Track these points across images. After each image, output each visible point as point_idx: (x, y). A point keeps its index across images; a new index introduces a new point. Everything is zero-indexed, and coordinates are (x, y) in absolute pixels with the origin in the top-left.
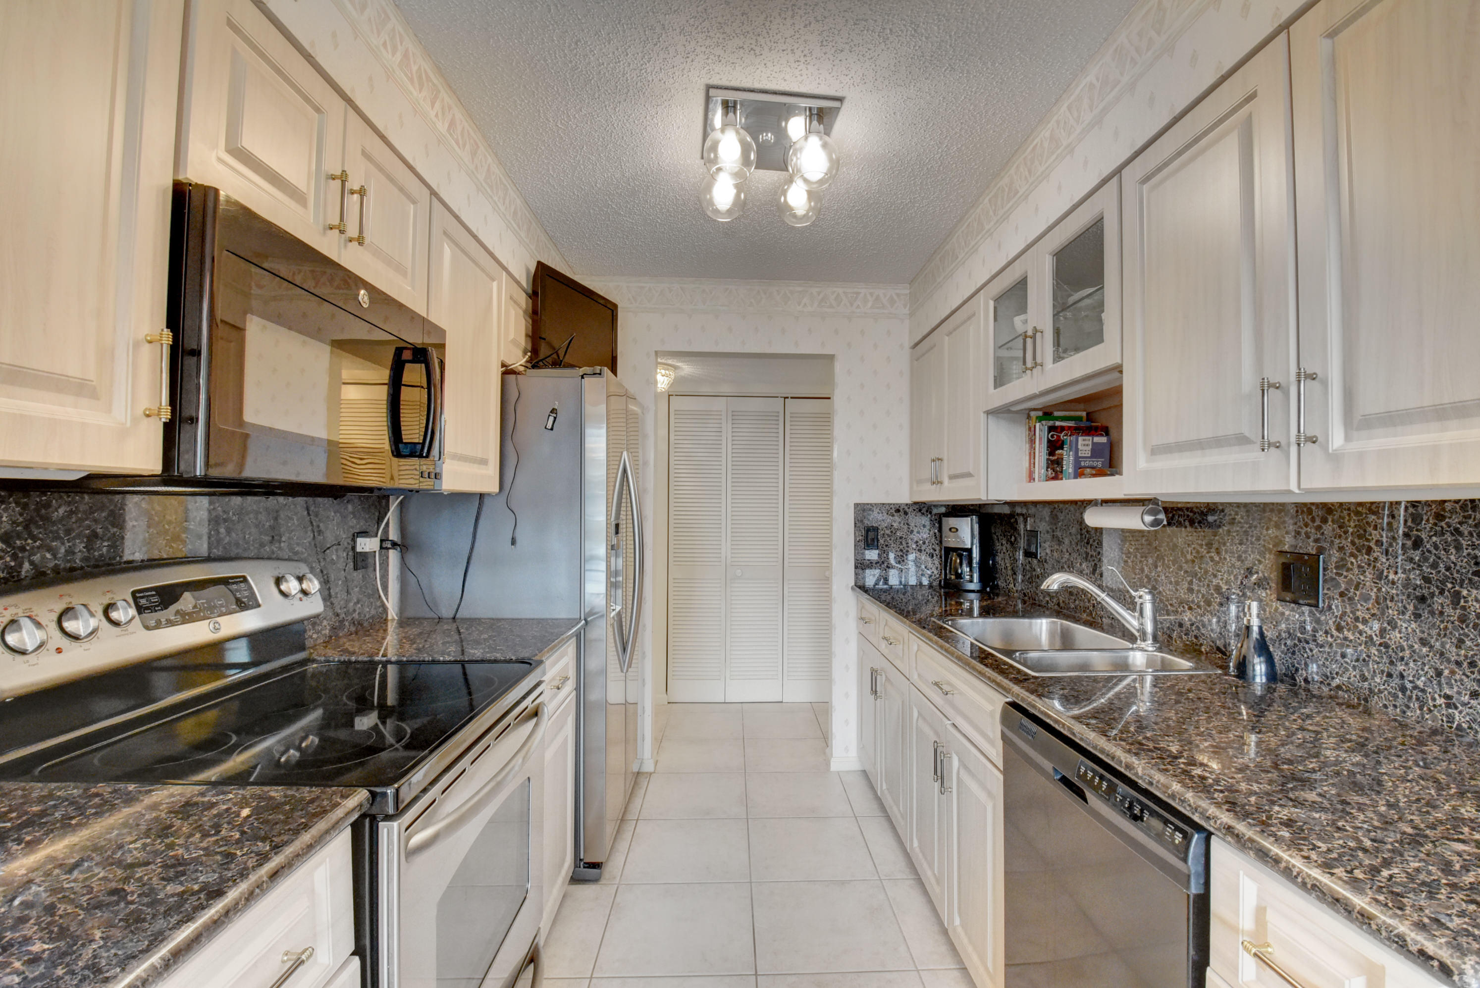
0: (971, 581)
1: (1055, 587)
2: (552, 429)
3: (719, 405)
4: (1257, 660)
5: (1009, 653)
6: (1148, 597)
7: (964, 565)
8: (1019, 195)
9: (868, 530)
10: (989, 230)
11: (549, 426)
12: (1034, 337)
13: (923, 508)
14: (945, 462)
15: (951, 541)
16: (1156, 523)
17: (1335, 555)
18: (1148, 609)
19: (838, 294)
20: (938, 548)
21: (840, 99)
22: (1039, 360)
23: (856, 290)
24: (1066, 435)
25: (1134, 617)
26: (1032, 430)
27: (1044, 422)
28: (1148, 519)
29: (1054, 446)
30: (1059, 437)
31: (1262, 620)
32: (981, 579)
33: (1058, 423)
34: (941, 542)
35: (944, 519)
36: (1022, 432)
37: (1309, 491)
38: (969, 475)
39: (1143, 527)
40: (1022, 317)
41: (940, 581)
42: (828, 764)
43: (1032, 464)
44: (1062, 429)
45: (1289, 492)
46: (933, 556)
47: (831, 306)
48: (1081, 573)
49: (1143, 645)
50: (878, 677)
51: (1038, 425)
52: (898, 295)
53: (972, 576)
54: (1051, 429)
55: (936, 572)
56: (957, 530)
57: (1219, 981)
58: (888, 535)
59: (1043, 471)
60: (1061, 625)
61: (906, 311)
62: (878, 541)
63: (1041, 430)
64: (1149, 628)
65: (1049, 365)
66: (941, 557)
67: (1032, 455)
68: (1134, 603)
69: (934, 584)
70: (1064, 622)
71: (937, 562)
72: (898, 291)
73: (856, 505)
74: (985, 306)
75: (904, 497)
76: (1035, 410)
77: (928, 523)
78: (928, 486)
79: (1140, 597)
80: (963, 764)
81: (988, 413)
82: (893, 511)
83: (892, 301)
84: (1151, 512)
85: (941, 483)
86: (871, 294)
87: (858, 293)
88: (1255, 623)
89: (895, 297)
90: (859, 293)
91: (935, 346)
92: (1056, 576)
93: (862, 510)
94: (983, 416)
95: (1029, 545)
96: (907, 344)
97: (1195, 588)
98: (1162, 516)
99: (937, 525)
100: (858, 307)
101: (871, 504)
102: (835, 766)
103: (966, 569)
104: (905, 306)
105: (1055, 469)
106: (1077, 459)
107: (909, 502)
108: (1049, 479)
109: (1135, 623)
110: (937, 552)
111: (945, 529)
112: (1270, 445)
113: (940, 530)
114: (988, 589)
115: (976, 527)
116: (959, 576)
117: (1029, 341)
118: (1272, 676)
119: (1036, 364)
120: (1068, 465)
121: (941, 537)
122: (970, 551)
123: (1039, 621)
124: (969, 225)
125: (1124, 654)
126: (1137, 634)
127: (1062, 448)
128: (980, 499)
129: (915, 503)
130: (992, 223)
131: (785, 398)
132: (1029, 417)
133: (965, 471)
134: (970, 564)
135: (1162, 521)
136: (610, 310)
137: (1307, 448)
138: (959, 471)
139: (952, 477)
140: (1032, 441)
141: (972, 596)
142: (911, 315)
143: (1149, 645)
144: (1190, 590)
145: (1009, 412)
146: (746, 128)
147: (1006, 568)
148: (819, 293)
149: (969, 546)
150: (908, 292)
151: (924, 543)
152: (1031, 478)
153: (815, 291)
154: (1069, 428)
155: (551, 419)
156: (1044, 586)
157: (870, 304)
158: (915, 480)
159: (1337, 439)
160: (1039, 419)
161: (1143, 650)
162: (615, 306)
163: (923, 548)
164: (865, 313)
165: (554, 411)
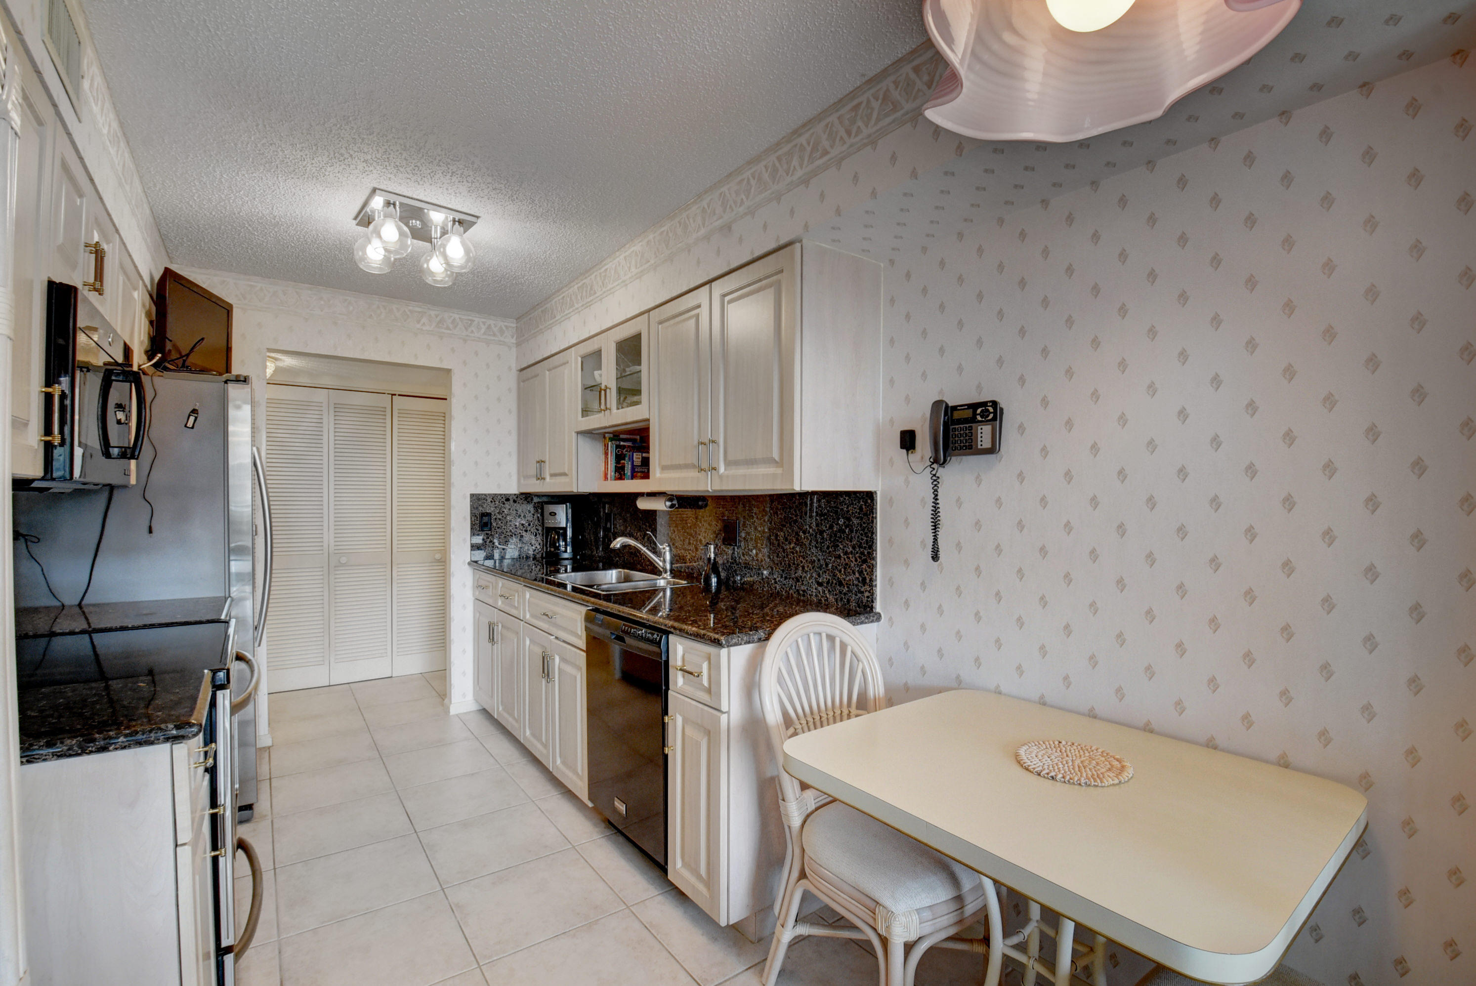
0: (566, 551)
1: (618, 546)
2: (193, 428)
3: (321, 396)
4: (713, 576)
5: (591, 586)
6: (668, 548)
7: (561, 540)
8: (596, 295)
9: (483, 515)
10: (577, 309)
11: (190, 424)
12: (605, 391)
13: (527, 497)
14: (547, 463)
15: (550, 523)
16: (672, 506)
17: (742, 519)
18: (668, 557)
19: (454, 319)
20: (540, 528)
21: (478, 217)
22: (608, 406)
23: (470, 318)
24: (627, 451)
25: (660, 560)
26: (606, 446)
27: (613, 442)
28: (668, 504)
29: (619, 458)
30: (622, 452)
31: (716, 554)
32: (573, 550)
33: (622, 443)
34: (543, 523)
35: (545, 506)
36: (600, 448)
37: (715, 491)
38: (565, 474)
39: (665, 509)
40: (599, 372)
41: (542, 554)
42: (447, 711)
43: (606, 468)
44: (624, 447)
45: (708, 491)
46: (536, 535)
47: (448, 328)
48: (636, 539)
49: (665, 576)
50: (495, 627)
51: (610, 443)
52: (506, 327)
53: (566, 548)
54: (618, 447)
55: (539, 547)
56: (555, 514)
57: (674, 694)
58: (500, 519)
59: (613, 474)
60: (624, 572)
61: (514, 341)
62: (491, 524)
63: (611, 447)
64: (668, 567)
65: (614, 410)
66: (543, 535)
67: (606, 463)
68: (660, 553)
69: (538, 556)
70: (626, 570)
71: (539, 538)
72: (506, 324)
73: (472, 495)
74: (574, 359)
75: (512, 488)
76: (608, 433)
77: (532, 510)
78: (534, 481)
79: (664, 548)
80: (563, 659)
81: (578, 433)
82: (504, 500)
83: (501, 331)
84: (671, 500)
85: (544, 479)
86: (484, 323)
87: (472, 321)
88: (712, 556)
89: (504, 328)
90: (474, 321)
91: (538, 375)
92: (619, 539)
93: (477, 499)
94: (574, 435)
95: (606, 524)
96: (515, 367)
97: (691, 542)
98: (675, 502)
99: (540, 511)
100: (472, 332)
101: (485, 495)
102: (453, 711)
103: (562, 543)
104: (513, 337)
105: (620, 473)
106: (633, 466)
107: (517, 492)
108: (616, 479)
109: (661, 564)
110: (540, 532)
111: (546, 514)
112: (701, 470)
113: (542, 514)
114: (578, 557)
115: (570, 511)
116: (558, 548)
117: (603, 392)
118: (719, 582)
119: (607, 408)
120: (628, 471)
121: (543, 520)
122: (565, 529)
123: (610, 572)
124: (564, 297)
125: (654, 582)
126: (662, 570)
127: (624, 460)
128: (572, 492)
129: (522, 494)
130: (580, 305)
131: (393, 395)
132: (604, 437)
133: (562, 471)
134: (565, 540)
135: (675, 505)
136: (227, 310)
137: (713, 471)
138: (557, 471)
139: (552, 475)
140: (606, 454)
141: (566, 562)
142: (518, 345)
143: (668, 575)
144: (689, 543)
145: (592, 433)
146: (401, 219)
147: (591, 541)
148: (437, 316)
149: (565, 526)
150: (515, 325)
151: (529, 525)
152: (606, 478)
153: (433, 313)
154: (629, 446)
155: (192, 419)
156: (612, 546)
157: (483, 331)
158: (522, 474)
159: (722, 469)
160: (611, 439)
161: (664, 578)
162: (231, 306)
163: (528, 529)
164: (479, 338)
165: (194, 411)
